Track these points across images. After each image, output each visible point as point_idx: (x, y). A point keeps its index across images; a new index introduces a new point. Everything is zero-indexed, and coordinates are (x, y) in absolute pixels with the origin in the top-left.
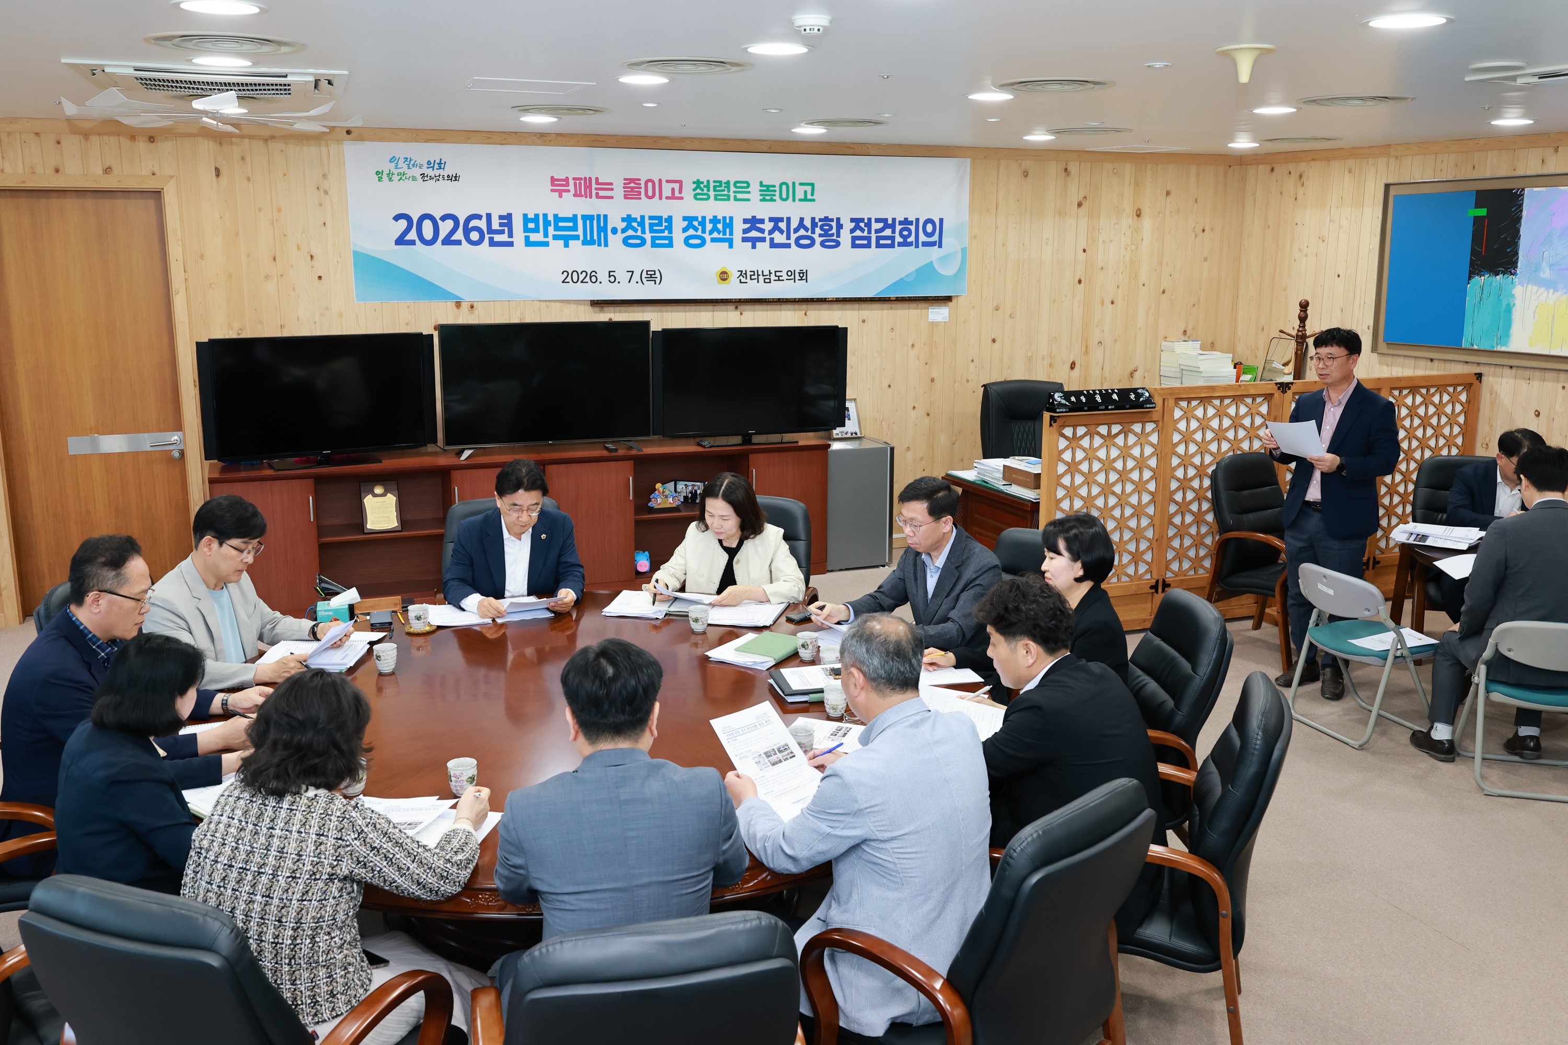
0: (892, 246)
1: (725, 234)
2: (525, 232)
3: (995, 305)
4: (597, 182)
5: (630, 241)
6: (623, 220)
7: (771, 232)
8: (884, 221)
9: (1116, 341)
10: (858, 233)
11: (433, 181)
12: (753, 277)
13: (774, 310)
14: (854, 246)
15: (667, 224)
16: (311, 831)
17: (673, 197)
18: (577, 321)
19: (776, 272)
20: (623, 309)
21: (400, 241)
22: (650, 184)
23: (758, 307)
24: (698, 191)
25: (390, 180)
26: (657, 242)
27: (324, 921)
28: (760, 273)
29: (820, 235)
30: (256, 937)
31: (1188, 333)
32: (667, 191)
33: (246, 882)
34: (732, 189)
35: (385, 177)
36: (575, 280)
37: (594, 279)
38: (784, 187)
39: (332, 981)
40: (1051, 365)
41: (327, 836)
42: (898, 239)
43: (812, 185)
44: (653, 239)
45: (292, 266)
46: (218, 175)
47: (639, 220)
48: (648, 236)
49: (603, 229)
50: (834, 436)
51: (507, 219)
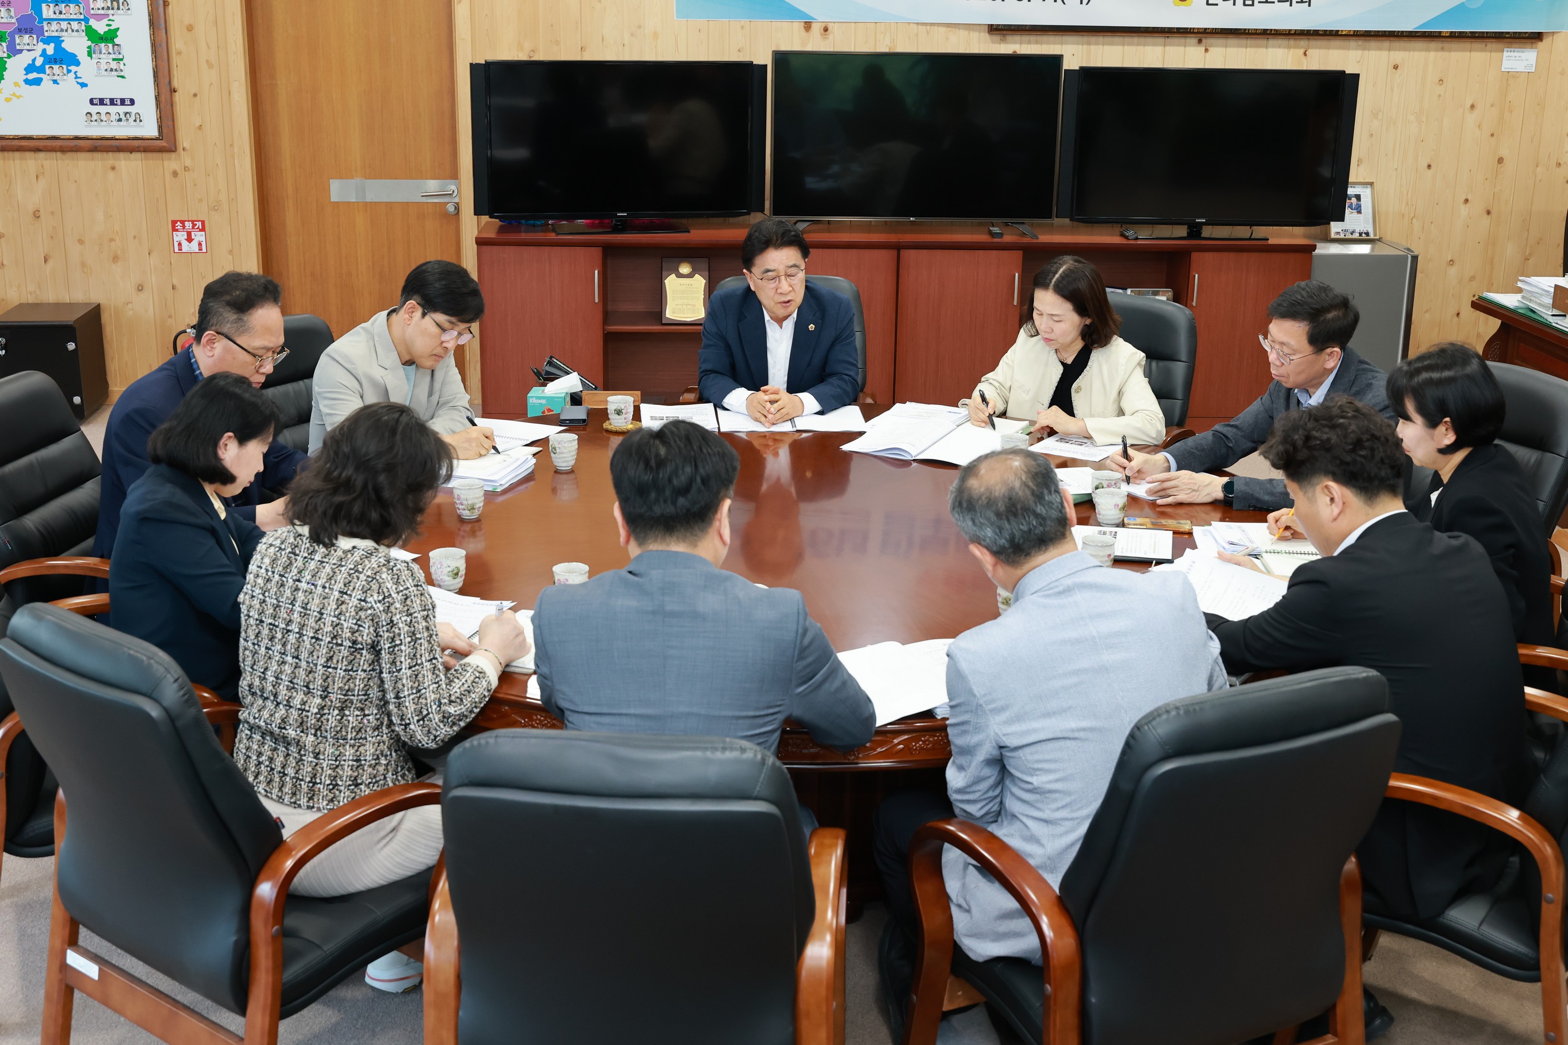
13: (1258, 46)
16: (335, 587)
18: (968, 51)
20: (1033, 38)
23: (1232, 41)
27: (354, 695)
30: (285, 703)
33: (277, 640)
39: (358, 767)
41: (350, 595)
50: (1333, 236)
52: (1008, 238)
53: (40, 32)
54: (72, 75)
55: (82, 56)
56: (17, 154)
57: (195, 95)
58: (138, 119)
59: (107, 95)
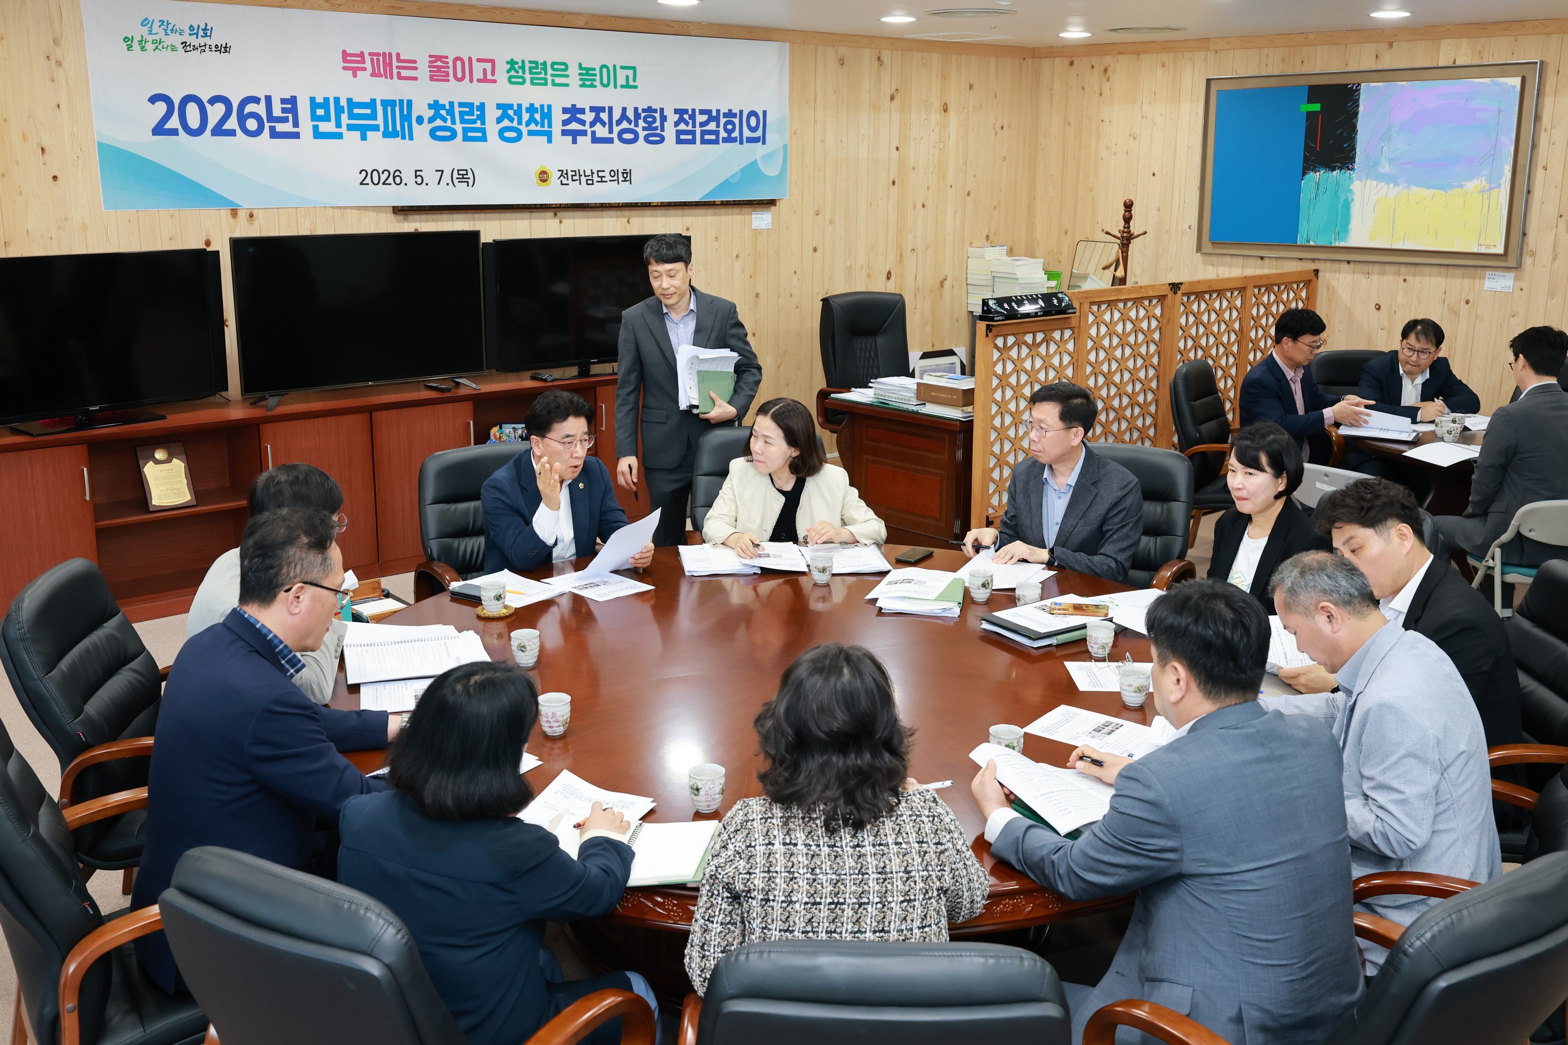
0: (716, 142)
1: (543, 126)
2: (312, 120)
3: (815, 209)
4: (399, 60)
6: (430, 106)
7: (592, 124)
8: (709, 112)
9: (927, 248)
10: (682, 127)
11: (197, 53)
12: (575, 178)
13: (596, 217)
14: (679, 141)
15: (479, 113)
17: (484, 80)
18: (377, 232)
19: (598, 171)
20: (430, 217)
22: (459, 63)
24: (513, 73)
25: (143, 49)
26: (470, 134)
28: (582, 173)
29: (644, 129)
31: (991, 238)
32: (477, 73)
34: (550, 71)
35: (135, 45)
36: (376, 181)
37: (398, 180)
38: (605, 70)
40: (869, 276)
42: (723, 134)
43: (634, 68)
44: (465, 130)
45: (17, 162)
47: (447, 107)
48: (459, 127)
49: (406, 118)
51: (291, 103)
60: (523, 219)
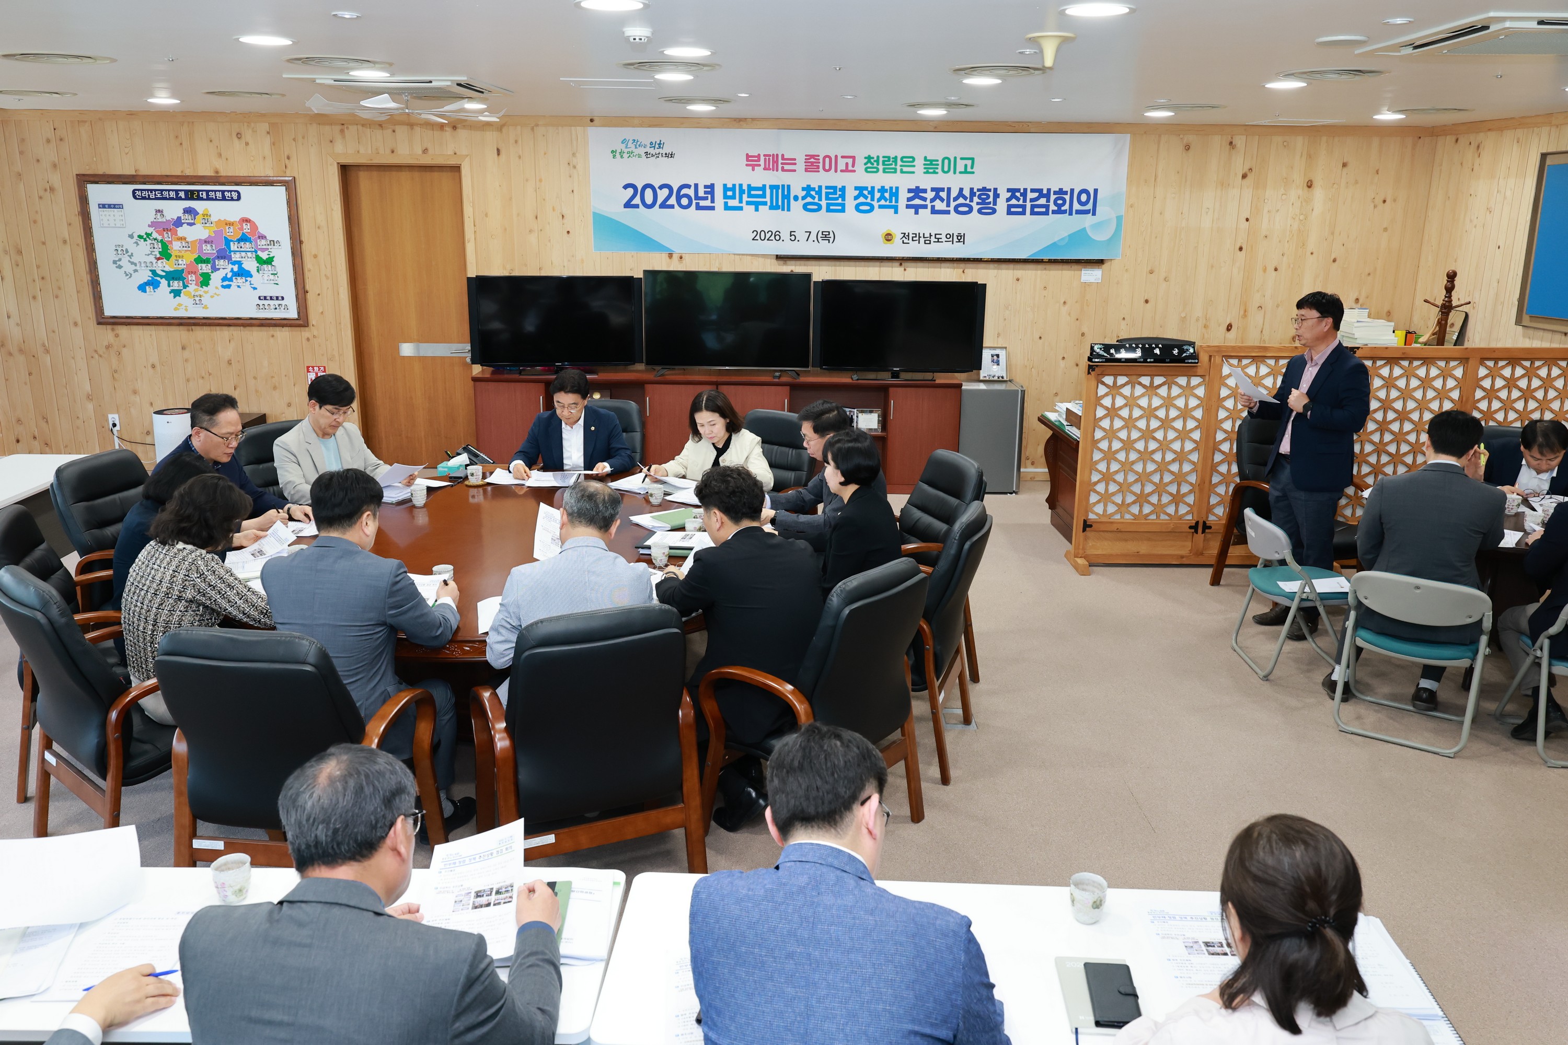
0: (1046, 213)
1: (891, 201)
2: (724, 198)
3: (1149, 269)
4: (783, 158)
5: (809, 207)
6: (803, 189)
7: (932, 200)
8: (1040, 191)
9: (1278, 306)
10: (1014, 202)
11: (654, 158)
12: (914, 239)
13: (935, 268)
14: (1009, 213)
15: (840, 193)
17: (847, 170)
18: (764, 271)
19: (936, 234)
21: (628, 205)
22: (827, 160)
23: (920, 264)
24: (869, 165)
25: (622, 157)
26: (831, 207)
28: (921, 235)
29: (978, 204)
31: (1361, 301)
32: (841, 166)
34: (899, 163)
35: (618, 155)
36: (763, 238)
37: (777, 238)
38: (946, 161)
40: (1205, 326)
42: (1053, 207)
43: (973, 159)
44: (828, 205)
45: (549, 223)
46: (498, 154)
47: (817, 189)
48: (824, 203)
49: (786, 197)
50: (981, 378)
51: (711, 188)
52: (784, 379)
53: (229, 258)
54: (248, 283)
55: (254, 272)
56: (218, 328)
57: (319, 295)
58: (286, 308)
59: (268, 294)
60: (874, 266)
